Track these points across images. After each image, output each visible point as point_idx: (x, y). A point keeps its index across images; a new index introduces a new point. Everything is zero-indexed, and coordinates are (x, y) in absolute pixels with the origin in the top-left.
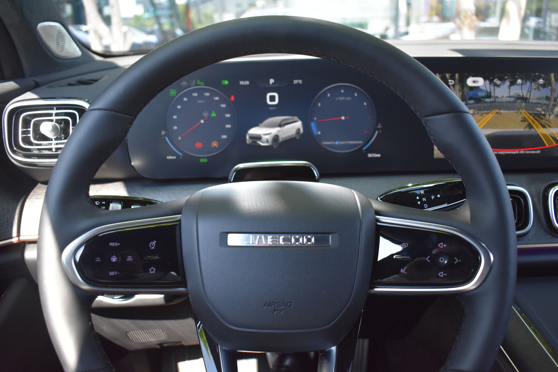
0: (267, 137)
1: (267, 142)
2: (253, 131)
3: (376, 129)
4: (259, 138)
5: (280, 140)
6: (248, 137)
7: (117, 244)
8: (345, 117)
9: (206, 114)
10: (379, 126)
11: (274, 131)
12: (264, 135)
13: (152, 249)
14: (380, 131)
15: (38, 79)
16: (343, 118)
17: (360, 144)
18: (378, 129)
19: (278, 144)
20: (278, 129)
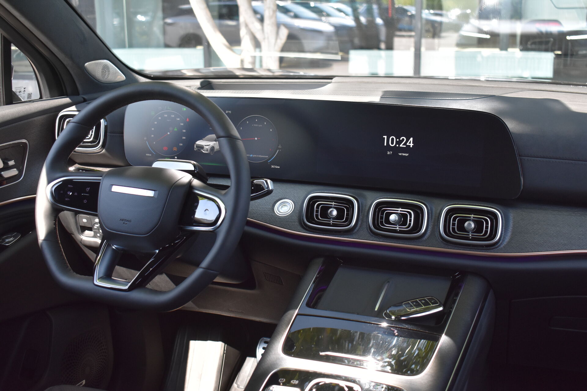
0: (207, 147)
1: (207, 151)
2: (199, 143)
3: (278, 149)
4: (202, 147)
5: (215, 150)
6: (195, 146)
7: (72, 186)
8: (257, 138)
9: (171, 129)
10: (280, 147)
11: (212, 144)
12: (205, 146)
13: (87, 192)
14: (280, 150)
15: (85, 97)
16: (256, 139)
17: (266, 158)
18: (279, 149)
19: (214, 153)
20: (214, 142)
